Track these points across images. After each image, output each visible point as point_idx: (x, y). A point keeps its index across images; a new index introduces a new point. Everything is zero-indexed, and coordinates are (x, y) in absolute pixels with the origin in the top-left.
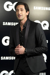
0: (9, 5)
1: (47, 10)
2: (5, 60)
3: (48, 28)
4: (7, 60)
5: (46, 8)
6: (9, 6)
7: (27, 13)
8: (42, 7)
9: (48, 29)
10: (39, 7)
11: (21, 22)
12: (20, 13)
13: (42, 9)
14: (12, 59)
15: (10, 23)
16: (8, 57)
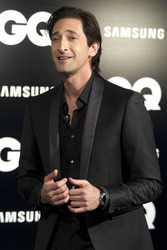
0: (14, 23)
1: (154, 37)
2: (5, 223)
3: (160, 104)
4: (9, 223)
5: (150, 30)
6: (14, 26)
7: (91, 49)
8: (135, 29)
9: (158, 108)
10: (123, 29)
11: (70, 80)
12: (63, 48)
13: (136, 36)
14: (30, 220)
15: (19, 88)
16: (14, 213)
